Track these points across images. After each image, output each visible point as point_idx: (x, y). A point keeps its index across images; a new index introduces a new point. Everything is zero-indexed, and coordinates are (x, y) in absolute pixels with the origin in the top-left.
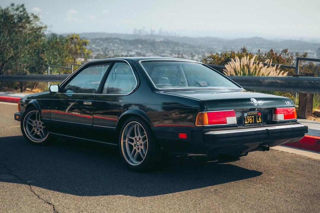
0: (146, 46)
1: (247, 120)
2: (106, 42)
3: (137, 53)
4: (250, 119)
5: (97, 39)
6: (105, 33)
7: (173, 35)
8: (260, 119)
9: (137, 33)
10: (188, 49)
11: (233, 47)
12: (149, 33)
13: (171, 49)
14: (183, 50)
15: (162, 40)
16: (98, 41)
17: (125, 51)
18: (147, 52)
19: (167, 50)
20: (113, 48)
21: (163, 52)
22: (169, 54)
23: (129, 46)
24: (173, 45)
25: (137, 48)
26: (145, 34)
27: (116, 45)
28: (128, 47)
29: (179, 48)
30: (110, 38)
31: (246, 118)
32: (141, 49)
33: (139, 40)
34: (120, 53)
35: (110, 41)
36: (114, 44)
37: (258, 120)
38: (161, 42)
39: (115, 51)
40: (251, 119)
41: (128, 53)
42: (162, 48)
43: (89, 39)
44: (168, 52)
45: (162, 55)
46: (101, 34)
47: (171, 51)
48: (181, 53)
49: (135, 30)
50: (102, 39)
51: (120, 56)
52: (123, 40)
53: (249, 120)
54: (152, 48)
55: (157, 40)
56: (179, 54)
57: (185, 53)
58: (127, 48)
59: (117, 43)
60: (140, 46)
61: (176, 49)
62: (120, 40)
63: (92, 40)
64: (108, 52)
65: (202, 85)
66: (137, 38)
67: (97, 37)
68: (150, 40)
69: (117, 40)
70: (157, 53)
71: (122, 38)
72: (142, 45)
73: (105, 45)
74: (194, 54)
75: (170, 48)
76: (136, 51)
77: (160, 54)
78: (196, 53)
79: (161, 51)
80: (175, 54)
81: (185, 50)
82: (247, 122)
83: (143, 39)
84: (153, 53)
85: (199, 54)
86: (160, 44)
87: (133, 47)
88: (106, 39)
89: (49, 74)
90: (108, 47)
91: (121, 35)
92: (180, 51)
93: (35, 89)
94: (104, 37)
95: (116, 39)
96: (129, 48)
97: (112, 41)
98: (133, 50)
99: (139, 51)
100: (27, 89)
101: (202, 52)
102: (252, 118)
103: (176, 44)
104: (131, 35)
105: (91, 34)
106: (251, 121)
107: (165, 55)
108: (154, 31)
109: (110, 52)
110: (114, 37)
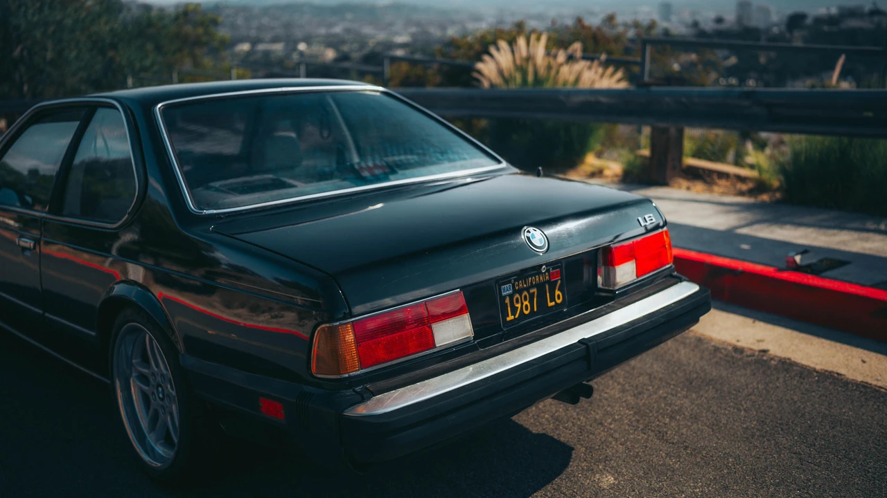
1: (514, 310)
4: (522, 304)
8: (557, 292)
31: (507, 301)
37: (553, 299)
40: (526, 303)
53: (519, 305)
65: (366, 174)
82: (514, 313)
102: (532, 296)
106: (527, 309)
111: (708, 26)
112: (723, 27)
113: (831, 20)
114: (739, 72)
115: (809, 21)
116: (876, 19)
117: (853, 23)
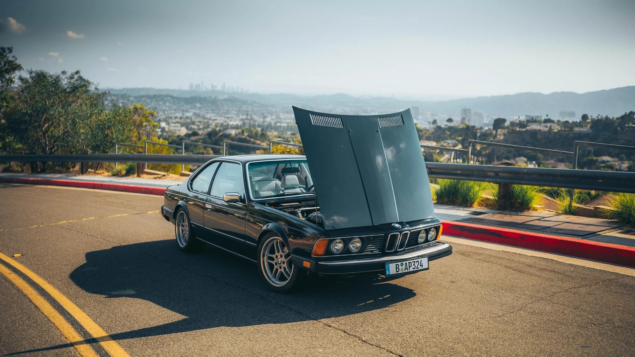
0: (206, 105)
2: (154, 100)
3: (194, 114)
5: (143, 97)
6: (152, 89)
7: (240, 91)
9: (194, 88)
10: (258, 108)
11: (313, 106)
12: (210, 88)
13: (237, 109)
14: (253, 110)
15: (226, 97)
16: (144, 99)
17: (179, 112)
18: (208, 113)
19: (233, 110)
20: (164, 108)
21: (228, 112)
22: (236, 114)
23: (185, 106)
24: (240, 103)
25: (195, 108)
26: (204, 90)
27: (168, 104)
28: (183, 106)
29: (247, 108)
30: (160, 96)
32: (200, 108)
33: (197, 97)
34: (174, 113)
35: (160, 99)
36: (164, 103)
38: (225, 100)
39: (166, 112)
41: (183, 115)
42: (226, 108)
43: (132, 97)
44: (233, 112)
45: (227, 116)
46: (148, 89)
47: (237, 111)
48: (250, 113)
49: (191, 85)
50: (148, 97)
51: (173, 118)
52: (177, 98)
54: (214, 108)
55: (220, 97)
56: (247, 115)
57: (255, 114)
58: (182, 108)
59: (169, 101)
60: (198, 105)
61: (244, 108)
62: (172, 97)
63: (136, 97)
64: (158, 113)
66: (194, 95)
67: (142, 93)
68: (210, 97)
69: (169, 98)
70: (220, 114)
71: (175, 95)
72: (200, 104)
73: (153, 104)
74: (266, 114)
75: (236, 107)
76: (194, 111)
77: (223, 115)
78: (269, 113)
79: (225, 112)
80: (243, 115)
81: (255, 109)
83: (202, 96)
84: (215, 114)
85: (272, 115)
86: (224, 102)
87: (189, 106)
88: (155, 96)
89: (117, 153)
90: (157, 107)
91: (174, 90)
92: (249, 111)
93: (99, 170)
94: (152, 94)
95: (167, 96)
96: (184, 108)
97: (162, 99)
98: (190, 110)
99: (197, 111)
100: (89, 170)
101: (276, 112)
103: (244, 102)
104: (186, 92)
105: (134, 90)
107: (230, 116)
108: (216, 86)
109: (160, 114)
110: (165, 93)
111: (443, 124)
112: (452, 124)
113: (522, 124)
114: (461, 154)
115: (507, 124)
116: (548, 125)
117: (534, 127)
